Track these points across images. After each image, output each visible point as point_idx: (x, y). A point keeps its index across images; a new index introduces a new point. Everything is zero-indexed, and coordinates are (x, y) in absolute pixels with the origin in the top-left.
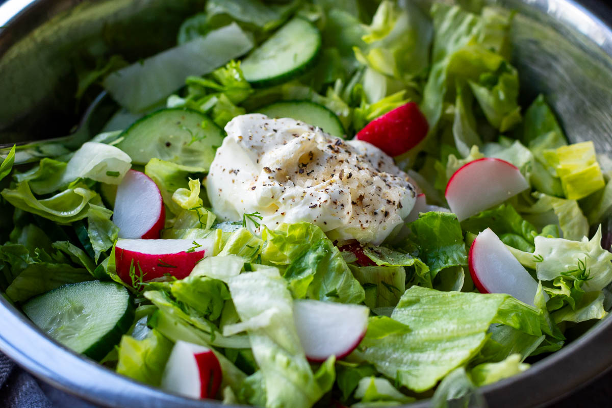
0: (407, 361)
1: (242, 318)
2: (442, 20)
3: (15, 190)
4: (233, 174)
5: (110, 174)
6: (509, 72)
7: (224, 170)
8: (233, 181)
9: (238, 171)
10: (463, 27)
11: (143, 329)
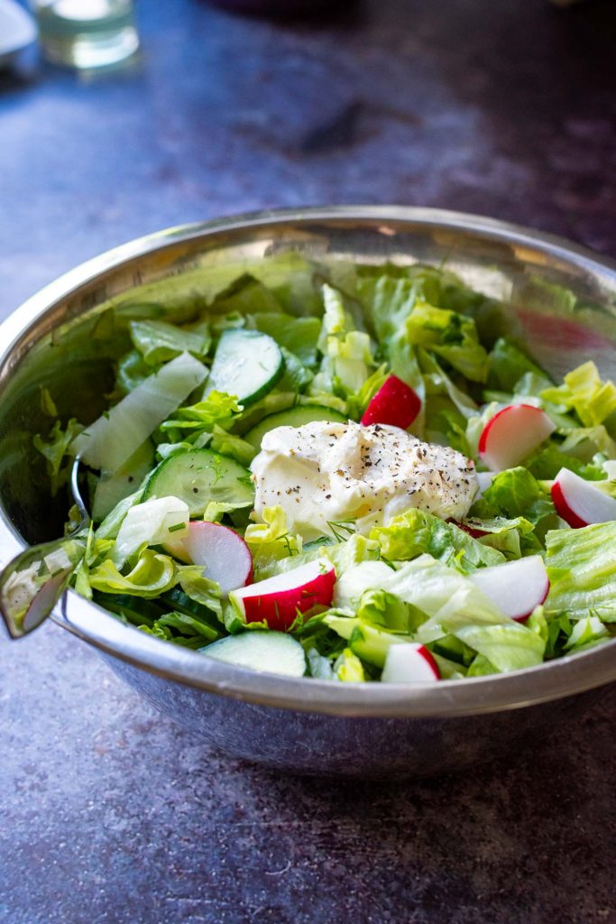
0: (590, 600)
1: (428, 613)
2: (374, 294)
3: (96, 575)
4: (294, 493)
5: (172, 529)
6: (466, 322)
7: (278, 493)
8: (298, 501)
9: (298, 487)
10: (399, 293)
11: (320, 661)
